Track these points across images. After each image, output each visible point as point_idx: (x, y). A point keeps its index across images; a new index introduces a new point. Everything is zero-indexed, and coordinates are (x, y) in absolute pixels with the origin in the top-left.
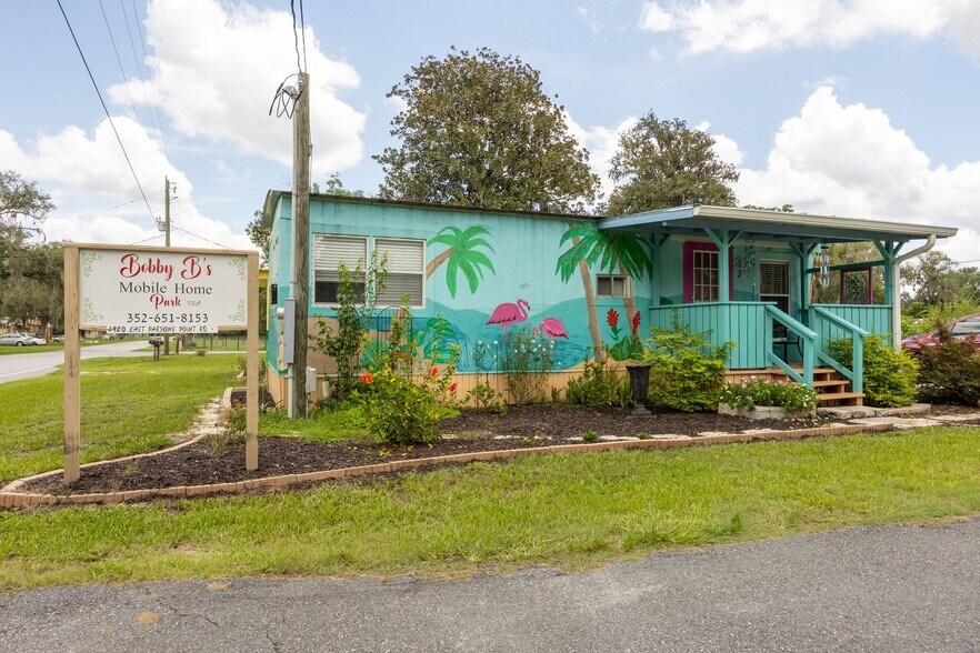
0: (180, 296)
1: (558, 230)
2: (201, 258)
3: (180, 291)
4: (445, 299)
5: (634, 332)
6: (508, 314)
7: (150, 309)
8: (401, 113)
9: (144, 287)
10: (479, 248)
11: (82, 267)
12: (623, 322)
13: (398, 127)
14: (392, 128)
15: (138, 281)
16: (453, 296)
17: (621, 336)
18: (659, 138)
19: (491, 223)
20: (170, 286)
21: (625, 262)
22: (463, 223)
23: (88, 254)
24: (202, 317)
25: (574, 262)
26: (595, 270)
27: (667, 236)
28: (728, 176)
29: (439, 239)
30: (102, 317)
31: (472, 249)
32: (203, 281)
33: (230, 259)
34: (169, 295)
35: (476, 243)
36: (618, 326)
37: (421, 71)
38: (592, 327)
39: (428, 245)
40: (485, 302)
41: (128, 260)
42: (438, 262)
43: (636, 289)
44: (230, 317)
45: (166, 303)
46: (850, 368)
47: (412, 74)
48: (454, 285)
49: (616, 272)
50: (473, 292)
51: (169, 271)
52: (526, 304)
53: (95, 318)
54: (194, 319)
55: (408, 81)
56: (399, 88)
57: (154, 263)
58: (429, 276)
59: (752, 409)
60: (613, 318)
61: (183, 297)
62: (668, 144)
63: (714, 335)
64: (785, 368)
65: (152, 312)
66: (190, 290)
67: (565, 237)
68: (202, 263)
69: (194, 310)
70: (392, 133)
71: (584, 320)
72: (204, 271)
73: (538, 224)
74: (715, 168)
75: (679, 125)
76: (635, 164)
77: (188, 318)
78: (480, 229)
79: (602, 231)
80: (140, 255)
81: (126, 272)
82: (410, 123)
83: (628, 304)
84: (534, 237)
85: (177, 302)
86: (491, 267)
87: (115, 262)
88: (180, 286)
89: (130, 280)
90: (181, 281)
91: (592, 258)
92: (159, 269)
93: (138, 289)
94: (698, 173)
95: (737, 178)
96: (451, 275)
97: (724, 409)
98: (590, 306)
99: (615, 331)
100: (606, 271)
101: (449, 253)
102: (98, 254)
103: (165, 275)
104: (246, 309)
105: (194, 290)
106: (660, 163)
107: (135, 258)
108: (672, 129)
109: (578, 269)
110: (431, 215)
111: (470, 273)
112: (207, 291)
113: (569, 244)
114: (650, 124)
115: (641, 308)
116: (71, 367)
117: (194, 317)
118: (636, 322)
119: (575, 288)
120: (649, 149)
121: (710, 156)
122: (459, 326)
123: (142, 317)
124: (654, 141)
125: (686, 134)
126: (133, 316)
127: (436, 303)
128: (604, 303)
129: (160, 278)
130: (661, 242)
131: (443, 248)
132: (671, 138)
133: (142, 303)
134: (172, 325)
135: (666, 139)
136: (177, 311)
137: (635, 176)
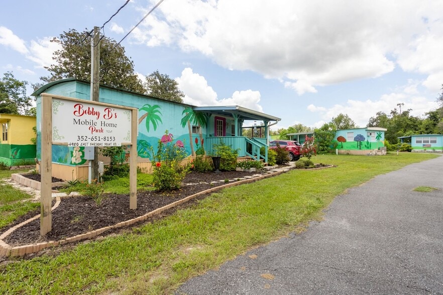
0: (103, 128)
1: (181, 109)
2: (112, 109)
3: (103, 125)
4: (145, 132)
5: (202, 145)
6: (167, 138)
7: (89, 134)
8: (59, 50)
9: (86, 122)
10: (157, 113)
11: (53, 108)
12: (199, 142)
13: (57, 56)
14: (53, 56)
15: (83, 118)
16: (148, 131)
17: (199, 147)
18: (160, 79)
19: (161, 104)
20: (99, 122)
21: (200, 122)
22: (152, 103)
23: (56, 101)
24: (113, 138)
25: (186, 120)
26: (192, 124)
27: (211, 114)
28: (181, 95)
29: (143, 109)
30: (63, 138)
31: (155, 114)
32: (113, 121)
33: (124, 111)
34: (98, 127)
35: (157, 111)
36: (198, 144)
37: (68, 35)
38: (191, 144)
39: (139, 111)
40: (159, 134)
41: (77, 107)
42: (143, 118)
43: (202, 131)
44: (124, 139)
45: (97, 131)
46: (264, 156)
47: (64, 34)
48: (149, 127)
49: (198, 125)
50: (155, 130)
51: (98, 114)
52: (172, 135)
53: (60, 138)
54: (109, 139)
55: (62, 37)
56: (57, 39)
57: (91, 110)
58: (140, 123)
59: (249, 169)
60: (196, 141)
61: (104, 128)
62: (163, 82)
63: (233, 147)
64: (250, 156)
65: (90, 135)
66: (107, 125)
67: (184, 112)
68: (113, 112)
69: (109, 135)
70: (53, 58)
71: (188, 141)
72: (114, 116)
73: (176, 106)
74: (177, 92)
75: (166, 76)
76: (151, 87)
77: (107, 139)
78: (157, 106)
79: (194, 111)
80: (84, 105)
81: (77, 113)
82: (63, 56)
83: (201, 136)
84: (174, 111)
85: (102, 131)
86: (161, 121)
87: (70, 107)
88: (103, 123)
89: (80, 118)
90: (103, 120)
91: (191, 120)
92: (93, 113)
93: (83, 123)
94: (172, 93)
95: (184, 96)
96: (148, 123)
97: (238, 169)
98: (190, 136)
99: (197, 145)
100: (195, 125)
101: (147, 114)
102: (62, 102)
103: (96, 116)
104: (131, 135)
105: (109, 125)
106: (159, 88)
107: (81, 106)
108: (164, 77)
109: (187, 123)
110: (140, 99)
111: (154, 123)
112: (115, 126)
113: (185, 114)
114: (157, 74)
115: (204, 138)
116: (47, 166)
117: (109, 138)
118: (203, 142)
119: (186, 130)
120: (156, 83)
121: (176, 88)
122: (150, 143)
123: (85, 138)
124: (158, 80)
125: (168, 80)
126: (80, 137)
127: (142, 134)
128: (194, 135)
129: (93, 118)
130: (210, 116)
131: (144, 112)
132: (164, 80)
133: (85, 130)
134: (99, 142)
135: (162, 80)
136: (102, 135)
137: (151, 91)
